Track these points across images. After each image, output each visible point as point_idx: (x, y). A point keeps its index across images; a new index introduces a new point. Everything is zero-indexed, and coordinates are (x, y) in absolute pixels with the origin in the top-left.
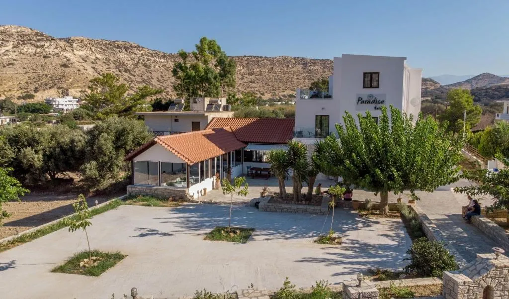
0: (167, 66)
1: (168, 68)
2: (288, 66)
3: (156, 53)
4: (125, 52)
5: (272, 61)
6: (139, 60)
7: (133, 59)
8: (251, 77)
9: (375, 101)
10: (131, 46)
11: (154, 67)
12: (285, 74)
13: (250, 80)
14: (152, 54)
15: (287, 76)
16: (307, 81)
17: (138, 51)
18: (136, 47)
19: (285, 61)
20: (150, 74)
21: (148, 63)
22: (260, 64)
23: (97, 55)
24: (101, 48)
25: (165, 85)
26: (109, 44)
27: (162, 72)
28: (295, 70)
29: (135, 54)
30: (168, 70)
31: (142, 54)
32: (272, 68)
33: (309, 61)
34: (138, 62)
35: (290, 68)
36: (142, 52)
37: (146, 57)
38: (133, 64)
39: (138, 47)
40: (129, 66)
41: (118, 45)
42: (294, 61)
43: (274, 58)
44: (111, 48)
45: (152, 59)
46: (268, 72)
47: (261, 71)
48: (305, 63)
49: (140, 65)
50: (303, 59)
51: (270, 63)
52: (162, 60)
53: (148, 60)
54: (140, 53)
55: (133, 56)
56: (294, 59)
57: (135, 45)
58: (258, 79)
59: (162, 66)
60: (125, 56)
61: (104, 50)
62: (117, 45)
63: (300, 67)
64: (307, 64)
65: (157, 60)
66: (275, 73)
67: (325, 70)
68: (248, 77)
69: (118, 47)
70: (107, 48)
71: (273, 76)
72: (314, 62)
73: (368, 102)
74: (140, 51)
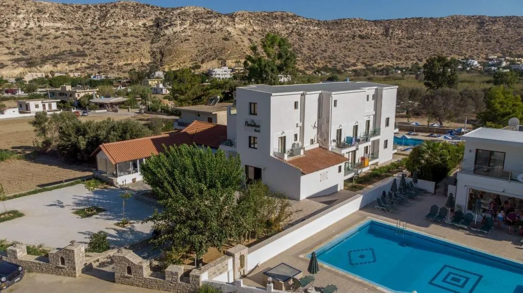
0: (320, 34)
1: (321, 35)
2: (458, 27)
3: (311, 21)
4: (281, 22)
5: (438, 22)
6: (294, 29)
7: (287, 29)
8: (409, 41)
9: (255, 126)
10: (288, 16)
11: (307, 35)
12: (452, 36)
13: (408, 45)
14: (306, 23)
15: (455, 38)
16: (481, 43)
17: (293, 21)
18: (292, 17)
19: (456, 21)
20: (302, 43)
21: (302, 32)
22: (422, 27)
23: (254, 27)
24: (259, 20)
25: (315, 53)
26: (267, 16)
27: (314, 41)
28: (467, 31)
29: (290, 23)
30: (320, 38)
31: (297, 23)
32: (437, 30)
33: (487, 19)
34: (292, 31)
35: (461, 29)
36: (297, 21)
37: (300, 26)
38: (287, 34)
39: (294, 17)
40: (283, 35)
41: (276, 15)
42: (467, 21)
43: (441, 18)
44: (268, 20)
45: (306, 27)
46: (432, 35)
47: (422, 34)
48: (481, 22)
49: (294, 34)
50: (479, 17)
51: (434, 25)
52: (316, 28)
53: (302, 29)
54: (295, 22)
55: (288, 25)
56: (468, 18)
57: (291, 14)
58: (417, 44)
59: (315, 34)
60: (281, 26)
61: (261, 22)
62: (274, 15)
63: (473, 27)
64: (484, 23)
65: (311, 28)
66: (441, 36)
67: (508, 29)
68: (406, 41)
69: (276, 18)
70: (264, 19)
71: (437, 39)
72: (494, 20)
73: (251, 125)
74: (295, 20)
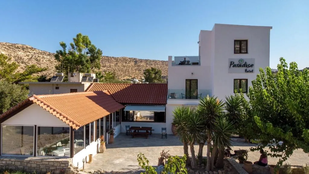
0: (51, 61)
1: (52, 62)
2: (126, 63)
3: (44, 53)
4: (22, 51)
5: (117, 59)
6: (32, 56)
7: (28, 56)
8: (104, 68)
9: (245, 65)
10: (27, 47)
11: (43, 61)
12: (124, 67)
13: (103, 70)
14: (41, 53)
15: (125, 68)
16: (137, 71)
17: (32, 51)
18: (30, 48)
19: (125, 60)
20: (39, 65)
21: (38, 58)
22: (110, 61)
23: (2, 51)
24: (5, 48)
25: (50, 72)
26: (11, 46)
27: (47, 64)
28: (130, 65)
29: (30, 52)
30: (51, 63)
31: (34, 53)
32: (117, 64)
33: (138, 60)
34: (31, 58)
35: (128, 64)
36: (34, 51)
37: (37, 55)
38: (28, 59)
39: (32, 49)
40: (25, 60)
41: (18, 46)
42: (129, 60)
43: (118, 58)
44: (12, 48)
45: (42, 56)
46: (115, 66)
47: (110, 65)
48: (136, 61)
49: (33, 59)
50: (134, 59)
51: (115, 61)
52: (48, 57)
53: (38, 56)
54: (33, 52)
55: (28, 53)
56: (130, 59)
57: (30, 47)
58: (108, 70)
59: (48, 61)
60: (23, 53)
61: (7, 49)
62: (17, 46)
63: (133, 63)
64: (137, 62)
65: (45, 57)
66: (119, 66)
67: (147, 65)
68: (103, 68)
69: (18, 48)
70: (10, 48)
71: (117, 68)
72: (141, 61)
73: (239, 66)
74: (33, 51)
